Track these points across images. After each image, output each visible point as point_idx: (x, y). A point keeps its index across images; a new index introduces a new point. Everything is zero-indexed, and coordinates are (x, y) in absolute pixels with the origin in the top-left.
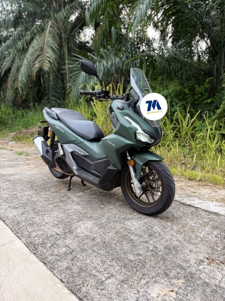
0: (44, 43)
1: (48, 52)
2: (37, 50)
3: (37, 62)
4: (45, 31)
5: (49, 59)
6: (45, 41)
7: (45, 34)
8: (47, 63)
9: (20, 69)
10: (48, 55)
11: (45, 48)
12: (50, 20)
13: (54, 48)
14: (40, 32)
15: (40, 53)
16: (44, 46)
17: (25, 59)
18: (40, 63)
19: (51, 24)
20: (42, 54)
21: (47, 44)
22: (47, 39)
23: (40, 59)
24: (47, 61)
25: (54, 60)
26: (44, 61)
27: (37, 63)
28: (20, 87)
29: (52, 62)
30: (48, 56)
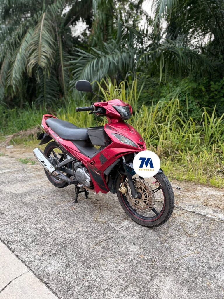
0: (39, 37)
1: (44, 47)
2: (31, 45)
3: (31, 57)
4: (39, 23)
5: (45, 54)
6: (39, 34)
7: (39, 27)
8: (43, 58)
9: (13, 65)
10: (43, 49)
11: (40, 42)
12: (44, 12)
13: (51, 42)
14: (34, 24)
15: (35, 48)
16: (39, 40)
17: (18, 54)
18: (36, 58)
19: (45, 17)
20: (38, 49)
21: (43, 38)
22: (42, 32)
23: (36, 55)
24: (43, 57)
25: (51, 55)
26: (41, 56)
27: (32, 59)
28: (14, 84)
29: (49, 57)
30: (45, 51)
